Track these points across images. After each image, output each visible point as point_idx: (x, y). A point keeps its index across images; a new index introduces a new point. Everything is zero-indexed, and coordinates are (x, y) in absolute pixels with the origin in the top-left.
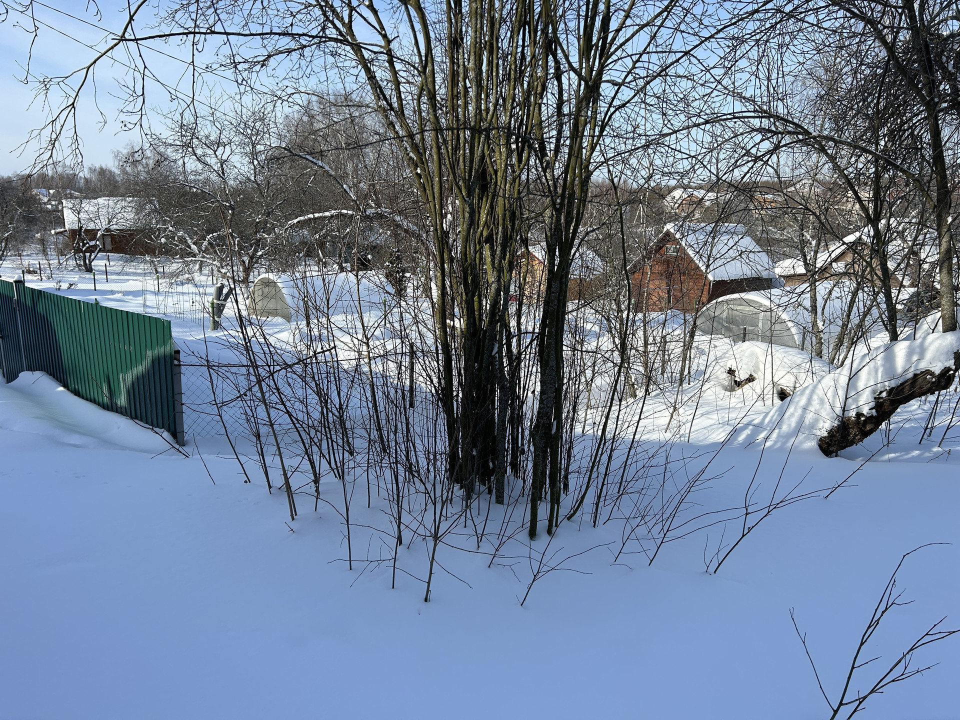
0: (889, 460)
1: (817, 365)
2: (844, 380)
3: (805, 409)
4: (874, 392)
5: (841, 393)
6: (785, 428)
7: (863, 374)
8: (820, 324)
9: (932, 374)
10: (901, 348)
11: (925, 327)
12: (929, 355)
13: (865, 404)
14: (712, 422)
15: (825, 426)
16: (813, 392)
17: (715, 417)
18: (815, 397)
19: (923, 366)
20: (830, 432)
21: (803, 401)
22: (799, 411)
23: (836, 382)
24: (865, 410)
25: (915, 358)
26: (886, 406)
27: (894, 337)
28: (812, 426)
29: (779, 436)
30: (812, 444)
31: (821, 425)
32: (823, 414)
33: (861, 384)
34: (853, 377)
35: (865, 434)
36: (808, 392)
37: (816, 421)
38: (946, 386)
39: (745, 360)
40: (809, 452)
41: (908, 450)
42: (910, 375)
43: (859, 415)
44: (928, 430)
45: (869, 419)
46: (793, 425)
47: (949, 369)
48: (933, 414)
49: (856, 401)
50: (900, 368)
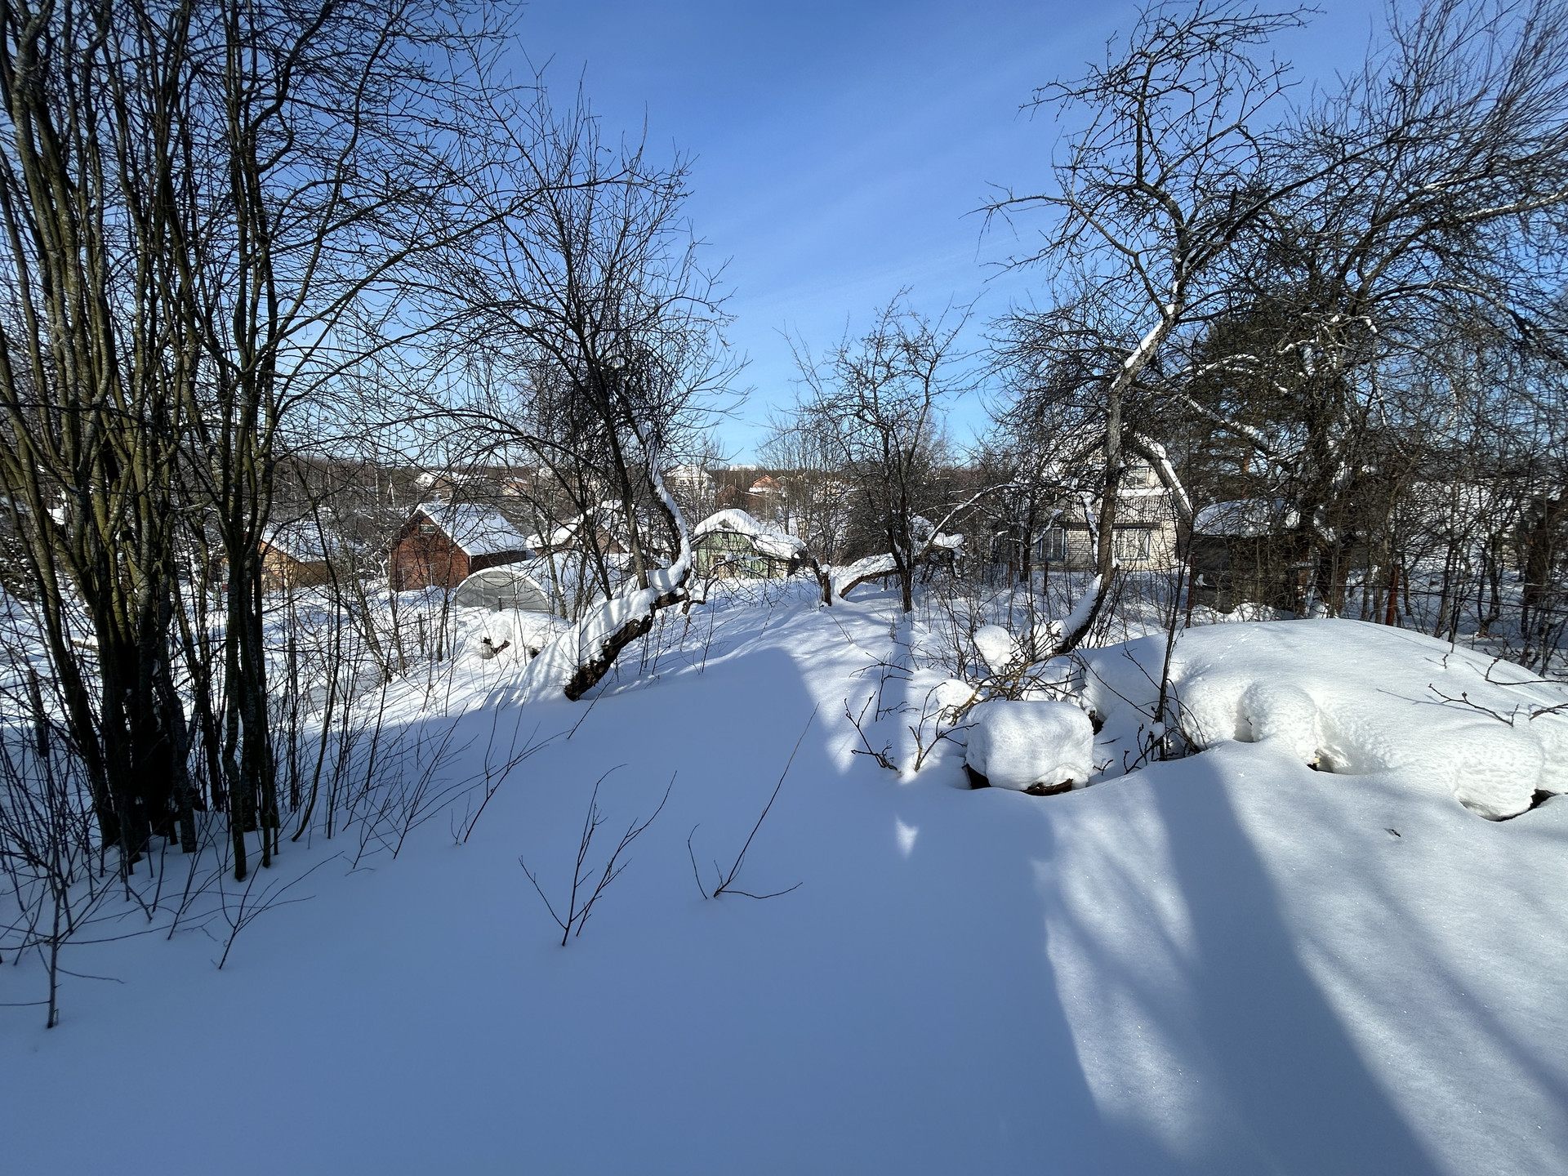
0: (620, 693)
1: (559, 625)
2: (576, 636)
3: (549, 665)
4: (601, 641)
5: (576, 647)
6: (535, 684)
7: (591, 629)
8: (561, 589)
9: (637, 622)
10: (614, 605)
11: (630, 587)
12: (633, 608)
13: (595, 653)
14: (470, 691)
15: (568, 676)
16: (554, 649)
17: (471, 686)
18: (557, 653)
19: (631, 616)
20: (572, 680)
21: (547, 659)
22: (545, 668)
23: (571, 638)
24: (596, 657)
25: (625, 611)
26: (611, 653)
27: (609, 597)
28: (558, 678)
29: (531, 692)
30: (559, 693)
31: (564, 675)
32: (565, 667)
33: (590, 638)
34: (583, 633)
35: (599, 677)
36: (550, 650)
37: (560, 673)
38: (647, 631)
39: (498, 628)
40: (558, 699)
41: (632, 681)
42: (623, 625)
43: (592, 662)
44: (644, 663)
45: (600, 664)
46: (542, 680)
47: (648, 617)
48: (645, 651)
49: (588, 651)
50: (616, 622)
